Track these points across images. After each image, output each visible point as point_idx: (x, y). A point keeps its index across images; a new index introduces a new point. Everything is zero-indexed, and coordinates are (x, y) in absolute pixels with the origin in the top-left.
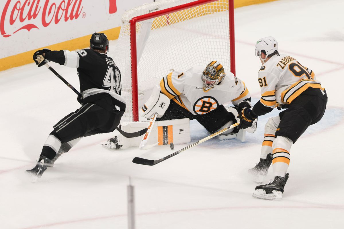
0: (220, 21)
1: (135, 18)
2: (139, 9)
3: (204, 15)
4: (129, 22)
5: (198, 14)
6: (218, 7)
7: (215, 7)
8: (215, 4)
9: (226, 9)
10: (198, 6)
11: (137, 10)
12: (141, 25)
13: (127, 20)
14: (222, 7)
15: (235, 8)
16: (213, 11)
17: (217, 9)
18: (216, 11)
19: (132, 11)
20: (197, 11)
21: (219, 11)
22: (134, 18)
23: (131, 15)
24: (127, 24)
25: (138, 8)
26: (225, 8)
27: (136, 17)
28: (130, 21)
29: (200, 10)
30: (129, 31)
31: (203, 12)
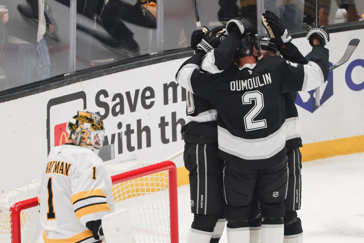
0: (155, 207)
1: (18, 203)
2: (25, 188)
3: (129, 197)
4: (10, 211)
5: (119, 196)
6: (152, 185)
7: (147, 185)
8: (146, 180)
9: (165, 188)
10: (120, 184)
11: (21, 190)
12: (29, 215)
13: (5, 206)
14: (158, 185)
15: (179, 186)
16: (143, 190)
17: (150, 187)
18: (148, 190)
19: (14, 192)
20: (119, 192)
21: (153, 190)
22: (16, 204)
23: (12, 198)
24: (6, 213)
25: (23, 187)
26: (162, 185)
27: (21, 202)
28: (12, 209)
29: (123, 189)
30: (9, 225)
31: (128, 192)
